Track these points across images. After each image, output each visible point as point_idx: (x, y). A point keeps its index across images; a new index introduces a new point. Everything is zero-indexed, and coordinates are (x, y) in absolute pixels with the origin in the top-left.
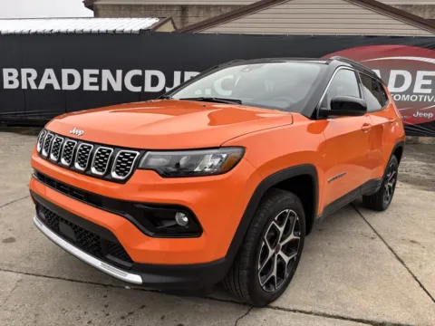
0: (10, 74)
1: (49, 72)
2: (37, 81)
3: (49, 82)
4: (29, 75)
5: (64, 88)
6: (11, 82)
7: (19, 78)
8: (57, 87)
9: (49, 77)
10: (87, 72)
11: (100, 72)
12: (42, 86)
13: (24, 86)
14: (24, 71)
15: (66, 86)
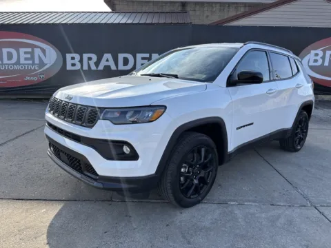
0: (73, 58)
1: (108, 56)
2: (97, 64)
3: (107, 64)
4: (90, 59)
5: (119, 69)
6: (73, 65)
7: (81, 61)
8: (113, 68)
9: (107, 60)
10: (139, 56)
11: (151, 56)
12: (101, 67)
13: (86, 67)
14: (86, 56)
15: (121, 67)
